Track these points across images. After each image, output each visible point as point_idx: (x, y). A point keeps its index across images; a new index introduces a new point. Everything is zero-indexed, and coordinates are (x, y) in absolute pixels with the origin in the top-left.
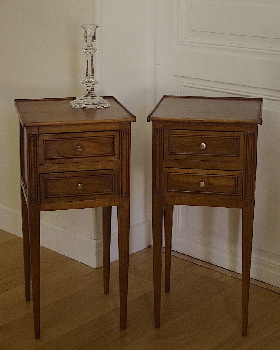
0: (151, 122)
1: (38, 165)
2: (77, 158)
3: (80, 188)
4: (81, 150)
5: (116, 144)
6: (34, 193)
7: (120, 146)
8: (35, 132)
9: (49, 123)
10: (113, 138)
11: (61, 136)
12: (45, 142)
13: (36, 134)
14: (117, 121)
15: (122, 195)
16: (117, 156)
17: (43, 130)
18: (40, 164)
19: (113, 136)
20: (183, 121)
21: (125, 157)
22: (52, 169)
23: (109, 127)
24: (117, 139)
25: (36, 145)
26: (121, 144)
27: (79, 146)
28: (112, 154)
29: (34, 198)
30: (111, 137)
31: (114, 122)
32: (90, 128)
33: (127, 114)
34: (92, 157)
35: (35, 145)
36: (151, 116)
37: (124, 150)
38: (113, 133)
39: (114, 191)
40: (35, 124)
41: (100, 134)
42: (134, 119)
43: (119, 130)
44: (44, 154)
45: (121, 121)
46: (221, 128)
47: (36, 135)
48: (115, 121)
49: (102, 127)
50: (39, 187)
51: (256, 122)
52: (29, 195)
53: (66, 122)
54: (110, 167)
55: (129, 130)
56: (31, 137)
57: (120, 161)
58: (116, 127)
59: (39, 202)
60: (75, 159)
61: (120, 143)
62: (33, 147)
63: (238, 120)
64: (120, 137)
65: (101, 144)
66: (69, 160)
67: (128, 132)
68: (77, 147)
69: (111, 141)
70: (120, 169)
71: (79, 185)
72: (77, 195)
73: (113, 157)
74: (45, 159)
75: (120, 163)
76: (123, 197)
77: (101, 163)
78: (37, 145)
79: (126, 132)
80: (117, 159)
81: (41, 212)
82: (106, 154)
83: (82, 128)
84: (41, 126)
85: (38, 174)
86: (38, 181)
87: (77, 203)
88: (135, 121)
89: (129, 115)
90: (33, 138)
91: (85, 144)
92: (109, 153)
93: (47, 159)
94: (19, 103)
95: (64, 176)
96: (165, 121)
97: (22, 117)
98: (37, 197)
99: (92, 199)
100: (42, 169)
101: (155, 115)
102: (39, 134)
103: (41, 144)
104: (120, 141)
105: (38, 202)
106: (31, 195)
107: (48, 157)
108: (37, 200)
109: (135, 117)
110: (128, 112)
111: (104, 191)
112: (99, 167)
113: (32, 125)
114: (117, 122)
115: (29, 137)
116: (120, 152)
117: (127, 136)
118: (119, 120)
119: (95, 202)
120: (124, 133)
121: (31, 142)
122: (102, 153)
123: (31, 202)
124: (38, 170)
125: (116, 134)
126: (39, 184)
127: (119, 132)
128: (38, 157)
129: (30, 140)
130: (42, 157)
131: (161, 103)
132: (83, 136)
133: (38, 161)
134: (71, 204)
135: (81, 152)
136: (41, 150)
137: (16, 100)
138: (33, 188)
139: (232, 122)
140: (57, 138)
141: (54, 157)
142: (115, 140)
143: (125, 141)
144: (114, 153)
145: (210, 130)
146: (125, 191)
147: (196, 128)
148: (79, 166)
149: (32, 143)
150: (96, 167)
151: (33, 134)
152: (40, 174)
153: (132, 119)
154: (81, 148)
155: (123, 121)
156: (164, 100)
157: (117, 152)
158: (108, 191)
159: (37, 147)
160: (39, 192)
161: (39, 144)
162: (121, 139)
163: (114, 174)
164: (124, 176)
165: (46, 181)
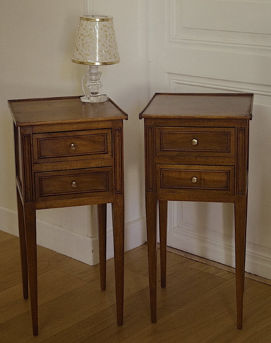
0: (143, 119)
1: (32, 164)
2: (70, 156)
3: (75, 186)
4: (74, 149)
5: (109, 141)
6: (29, 191)
7: (113, 144)
8: (29, 131)
9: (42, 123)
10: (106, 136)
11: (55, 135)
12: (39, 141)
15: (116, 192)
16: (110, 154)
17: (37, 129)
18: (34, 163)
19: (105, 133)
20: (174, 118)
21: (118, 154)
22: (47, 168)
23: (101, 125)
24: (109, 137)
25: (30, 145)
27: (72, 145)
28: (105, 152)
29: (29, 197)
30: (103, 135)
31: (106, 120)
32: (83, 126)
33: (119, 112)
34: (85, 155)
35: (29, 144)
36: (143, 113)
37: (117, 147)
38: (105, 131)
39: (108, 188)
40: (29, 123)
41: (94, 132)
42: (126, 117)
43: (111, 128)
44: (38, 153)
45: (113, 119)
46: (212, 124)
47: (30, 134)
48: (108, 119)
49: (95, 126)
50: (34, 185)
51: (246, 118)
52: (25, 194)
53: (59, 121)
54: (103, 164)
55: (121, 128)
56: (25, 136)
57: (113, 158)
58: (109, 125)
59: (35, 201)
60: (69, 158)
61: (113, 141)
62: (27, 146)
63: (229, 116)
64: (113, 135)
65: (94, 142)
66: (62, 159)
67: (121, 130)
68: (70, 146)
69: (104, 139)
70: (113, 166)
71: (74, 183)
72: (72, 193)
73: (106, 155)
74: (39, 158)
75: (113, 161)
76: (117, 194)
77: (94, 161)
78: (32, 144)
79: (119, 130)
80: (110, 157)
81: (36, 210)
82: (99, 152)
83: (75, 127)
84: (34, 125)
85: (33, 173)
86: (33, 180)
87: (72, 201)
88: (127, 119)
89: (121, 113)
90: (27, 138)
91: (78, 142)
92: (102, 151)
93: (41, 158)
94: (13, 103)
95: (58, 174)
96: (157, 118)
97: (16, 118)
98: (32, 195)
99: (87, 197)
100: (36, 168)
101: (146, 113)
102: (33, 134)
103: (35, 143)
104: (113, 138)
105: (33, 200)
106: (26, 193)
107: (42, 156)
108: (32, 199)
109: (127, 114)
110: (120, 110)
111: (98, 188)
112: (93, 165)
113: (26, 125)
115: (23, 137)
116: (113, 150)
117: (119, 133)
118: (111, 118)
119: (89, 199)
120: (117, 131)
121: (25, 142)
122: (95, 151)
123: (26, 200)
124: (33, 168)
125: (109, 132)
126: (33, 183)
127: (112, 130)
128: (32, 156)
129: (24, 140)
130: (36, 156)
131: (153, 101)
132: (76, 135)
133: (32, 160)
134: (66, 201)
135: (75, 151)
136: (35, 149)
137: (9, 100)
138: (29, 187)
139: (223, 117)
140: (50, 137)
141: (48, 156)
143: (117, 139)
144: (107, 151)
145: (201, 126)
146: (118, 188)
147: (187, 124)
148: (73, 165)
149: (26, 142)
150: (89, 165)
151: (27, 133)
152: (34, 173)
153: (123, 117)
154: (75, 146)
155: (115, 119)
156: (155, 97)
157: (110, 149)
158: (102, 188)
159: (32, 146)
160: (34, 190)
161: (33, 144)
162: (113, 137)
163: (108, 172)
164: (118, 174)
165: (41, 180)
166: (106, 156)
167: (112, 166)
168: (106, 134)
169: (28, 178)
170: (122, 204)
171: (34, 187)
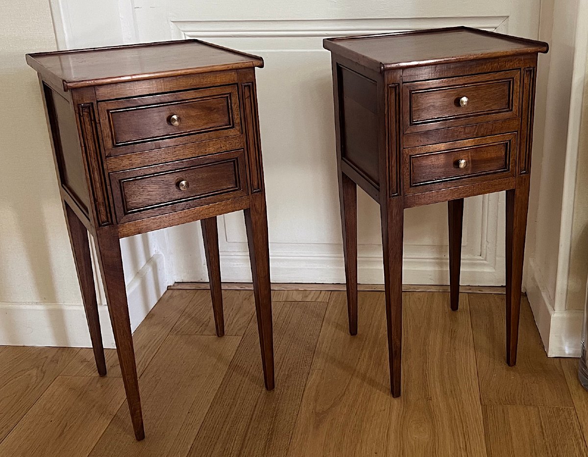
1: (104, 158)
2: (172, 138)
3: (183, 188)
5: (235, 107)
6: (102, 209)
7: (242, 111)
10: (229, 98)
11: (139, 101)
12: (111, 116)
13: (93, 102)
14: (234, 67)
15: (253, 189)
16: (238, 127)
17: (102, 93)
18: (106, 157)
19: (228, 93)
21: (251, 128)
22: (131, 162)
23: (220, 79)
24: (235, 99)
25: (95, 123)
26: (242, 106)
27: (174, 117)
28: (231, 125)
29: (104, 218)
30: (224, 96)
31: (229, 68)
32: (188, 83)
34: (197, 133)
35: (93, 122)
37: (248, 116)
38: (228, 90)
39: (240, 185)
40: (87, 82)
41: (208, 92)
42: (260, 62)
43: (237, 84)
44: (112, 138)
45: (240, 66)
48: (231, 68)
49: (209, 80)
50: (110, 196)
52: (95, 217)
54: (229, 147)
55: (252, 83)
56: (82, 107)
57: (244, 135)
58: (233, 77)
59: (116, 223)
60: (169, 141)
62: (89, 127)
64: (241, 96)
65: (210, 110)
67: (252, 87)
68: (170, 119)
69: (226, 104)
70: (245, 149)
71: (182, 183)
72: (180, 201)
73: (232, 130)
74: (114, 147)
75: (243, 140)
76: (255, 192)
77: (213, 143)
78: (97, 122)
79: (249, 86)
80: (239, 133)
81: (120, 239)
82: (221, 126)
83: (174, 85)
84: (98, 85)
85: (106, 174)
86: (109, 188)
87: (182, 214)
88: (262, 66)
90: (86, 109)
91: (183, 112)
92: (225, 124)
93: (118, 146)
95: (153, 172)
98: (109, 215)
99: (206, 204)
100: (111, 164)
102: (98, 102)
103: (104, 121)
104: (241, 101)
105: (113, 224)
106: (97, 212)
107: (121, 143)
108: (110, 220)
109: (261, 58)
111: (222, 188)
112: (212, 149)
113: (82, 85)
114: (234, 69)
115: (79, 109)
116: (243, 120)
117: (250, 93)
118: (237, 64)
119: (210, 207)
120: (246, 88)
121: (83, 118)
122: (213, 125)
123: (99, 225)
124: (105, 167)
125: (234, 91)
126: (109, 192)
127: (238, 86)
128: (101, 144)
129: (81, 115)
130: (109, 144)
133: (103, 151)
134: (171, 217)
135: (179, 128)
136: (106, 130)
138: (100, 200)
140: (132, 105)
141: (131, 141)
142: (233, 101)
143: (247, 101)
144: (233, 124)
146: (255, 183)
148: (176, 152)
149: (87, 120)
150: (206, 150)
151: (85, 102)
152: (109, 173)
154: (179, 118)
155: (243, 66)
157: (237, 121)
158: (229, 187)
159: (98, 125)
160: (112, 205)
161: (99, 120)
162: (242, 98)
163: (237, 158)
164: (253, 160)
165: (121, 185)
166: (232, 132)
167: (243, 149)
168: (230, 94)
169: (98, 185)
170: (263, 209)
171: (111, 200)
